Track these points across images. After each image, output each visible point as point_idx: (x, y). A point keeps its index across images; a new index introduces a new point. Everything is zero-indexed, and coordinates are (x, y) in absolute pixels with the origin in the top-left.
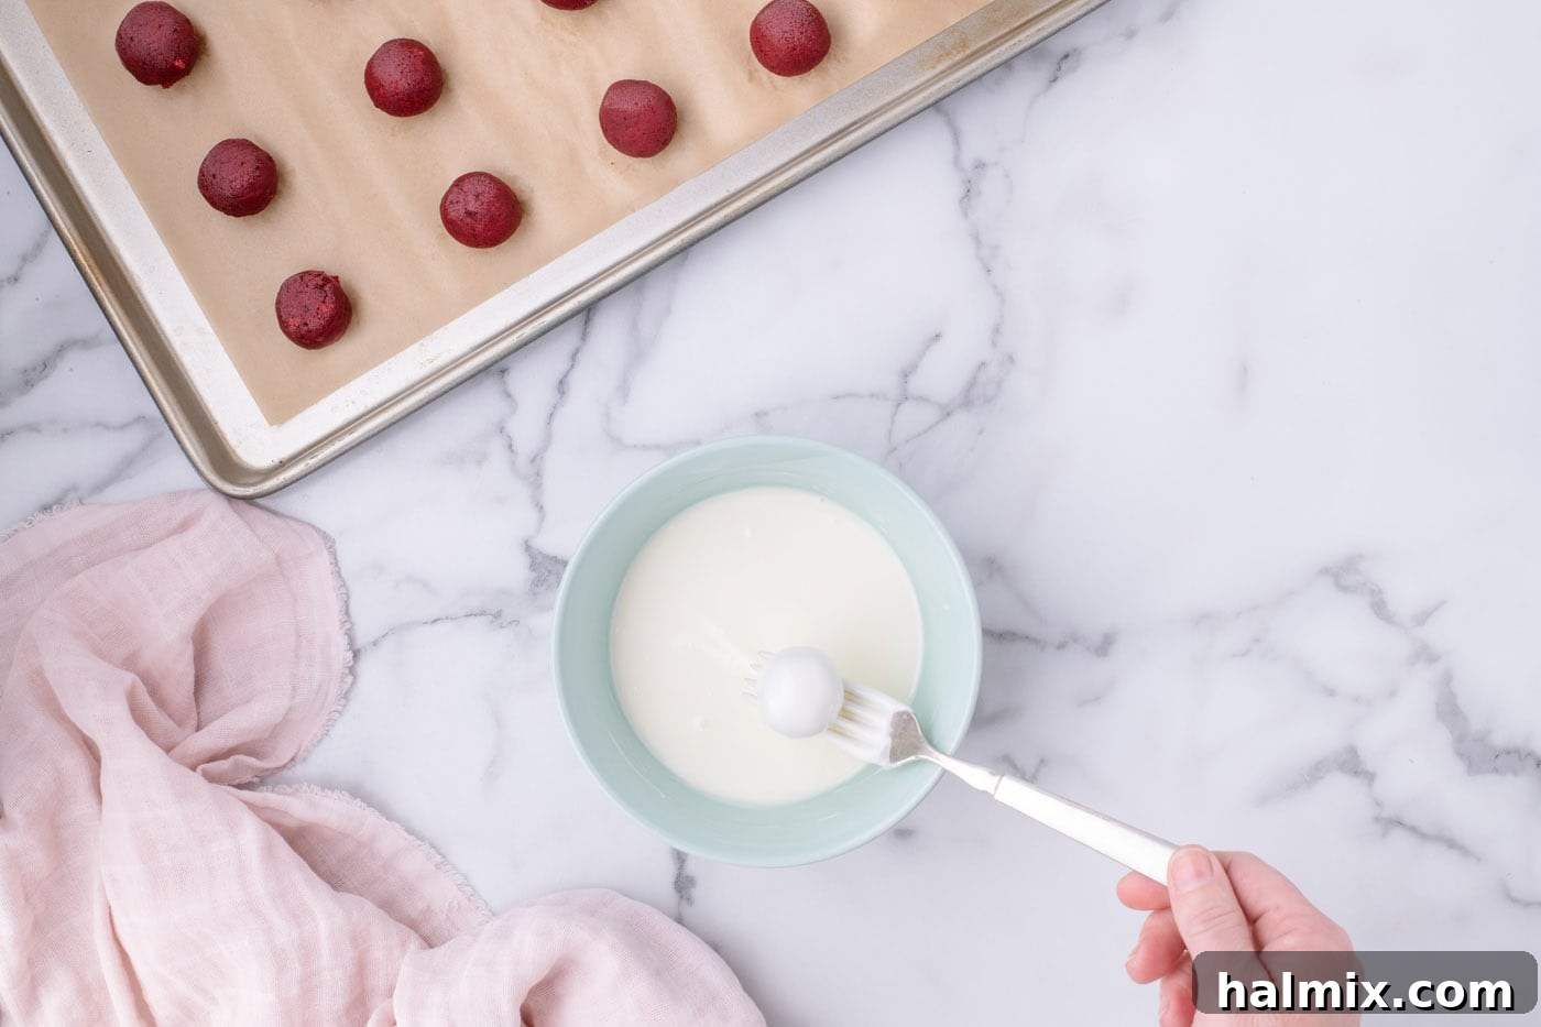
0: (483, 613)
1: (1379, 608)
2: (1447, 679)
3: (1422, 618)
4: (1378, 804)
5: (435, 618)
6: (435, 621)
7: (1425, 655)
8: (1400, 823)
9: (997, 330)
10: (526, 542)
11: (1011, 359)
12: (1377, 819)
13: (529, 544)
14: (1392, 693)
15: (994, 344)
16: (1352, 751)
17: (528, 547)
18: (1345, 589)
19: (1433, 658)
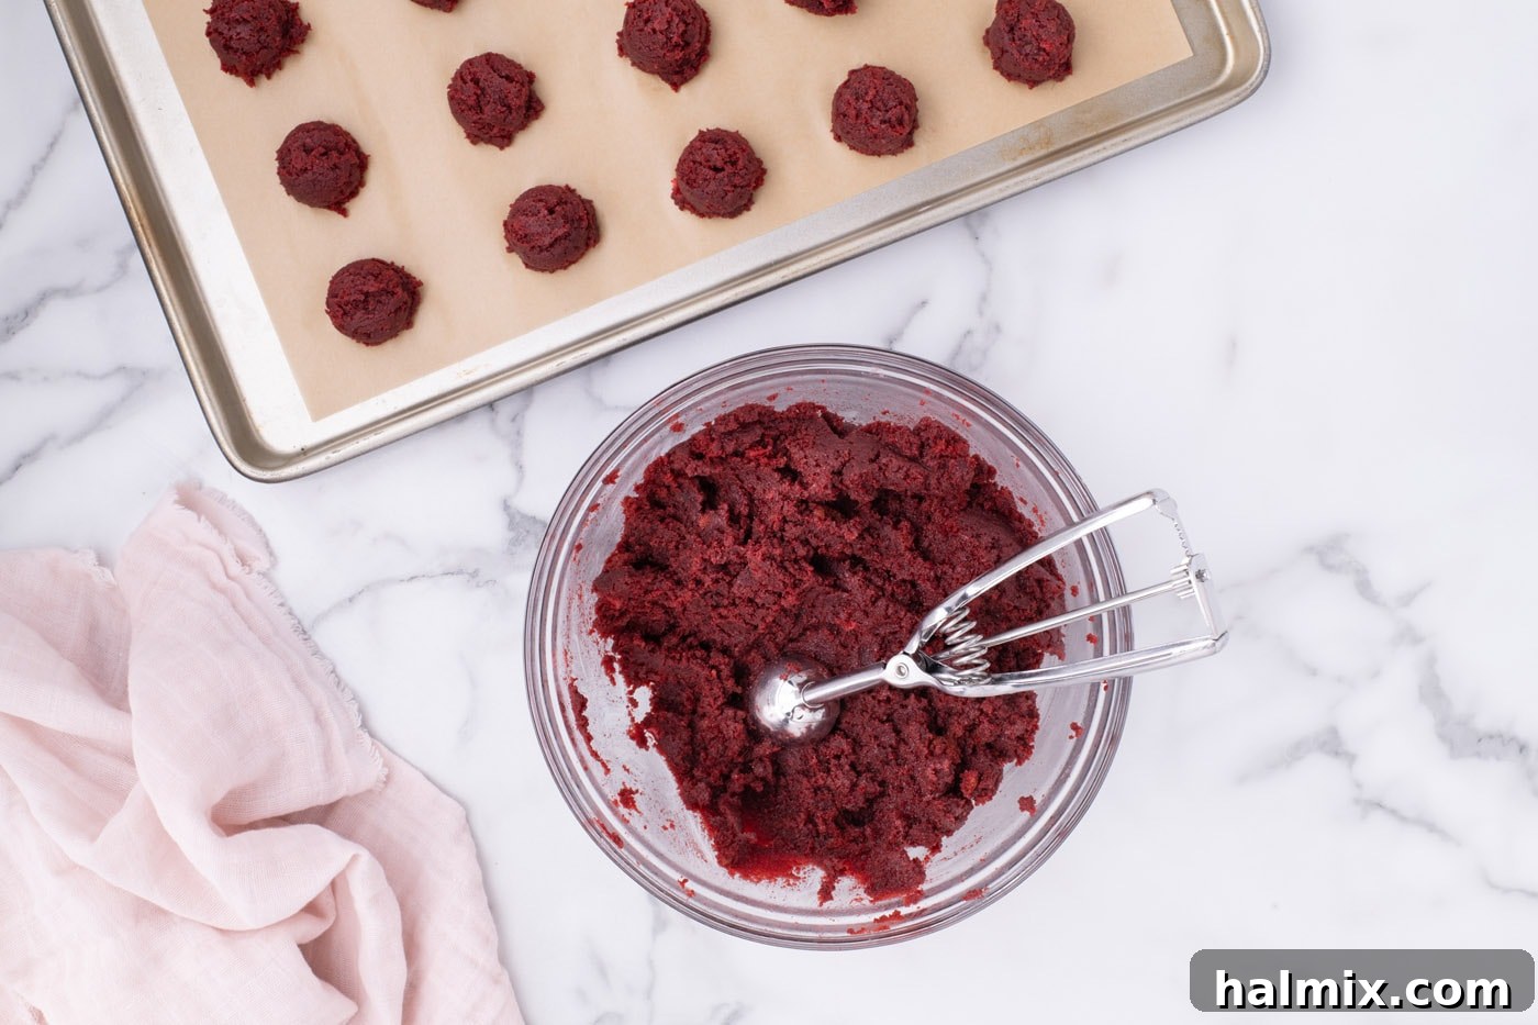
0: (460, 572)
1: (1365, 588)
2: (1431, 661)
3: (1408, 599)
4: (1359, 785)
5: (412, 575)
6: (412, 578)
7: (1409, 636)
8: (1380, 805)
9: (984, 298)
10: (505, 502)
11: (998, 328)
12: (1357, 801)
13: (508, 504)
14: (1376, 674)
15: (981, 313)
16: (1334, 732)
17: (506, 506)
18: (1330, 568)
19: (1417, 640)
